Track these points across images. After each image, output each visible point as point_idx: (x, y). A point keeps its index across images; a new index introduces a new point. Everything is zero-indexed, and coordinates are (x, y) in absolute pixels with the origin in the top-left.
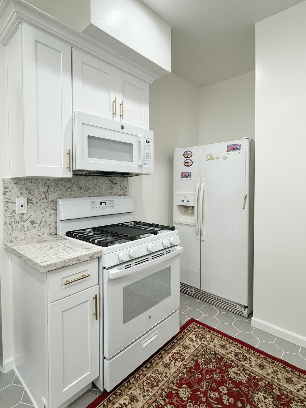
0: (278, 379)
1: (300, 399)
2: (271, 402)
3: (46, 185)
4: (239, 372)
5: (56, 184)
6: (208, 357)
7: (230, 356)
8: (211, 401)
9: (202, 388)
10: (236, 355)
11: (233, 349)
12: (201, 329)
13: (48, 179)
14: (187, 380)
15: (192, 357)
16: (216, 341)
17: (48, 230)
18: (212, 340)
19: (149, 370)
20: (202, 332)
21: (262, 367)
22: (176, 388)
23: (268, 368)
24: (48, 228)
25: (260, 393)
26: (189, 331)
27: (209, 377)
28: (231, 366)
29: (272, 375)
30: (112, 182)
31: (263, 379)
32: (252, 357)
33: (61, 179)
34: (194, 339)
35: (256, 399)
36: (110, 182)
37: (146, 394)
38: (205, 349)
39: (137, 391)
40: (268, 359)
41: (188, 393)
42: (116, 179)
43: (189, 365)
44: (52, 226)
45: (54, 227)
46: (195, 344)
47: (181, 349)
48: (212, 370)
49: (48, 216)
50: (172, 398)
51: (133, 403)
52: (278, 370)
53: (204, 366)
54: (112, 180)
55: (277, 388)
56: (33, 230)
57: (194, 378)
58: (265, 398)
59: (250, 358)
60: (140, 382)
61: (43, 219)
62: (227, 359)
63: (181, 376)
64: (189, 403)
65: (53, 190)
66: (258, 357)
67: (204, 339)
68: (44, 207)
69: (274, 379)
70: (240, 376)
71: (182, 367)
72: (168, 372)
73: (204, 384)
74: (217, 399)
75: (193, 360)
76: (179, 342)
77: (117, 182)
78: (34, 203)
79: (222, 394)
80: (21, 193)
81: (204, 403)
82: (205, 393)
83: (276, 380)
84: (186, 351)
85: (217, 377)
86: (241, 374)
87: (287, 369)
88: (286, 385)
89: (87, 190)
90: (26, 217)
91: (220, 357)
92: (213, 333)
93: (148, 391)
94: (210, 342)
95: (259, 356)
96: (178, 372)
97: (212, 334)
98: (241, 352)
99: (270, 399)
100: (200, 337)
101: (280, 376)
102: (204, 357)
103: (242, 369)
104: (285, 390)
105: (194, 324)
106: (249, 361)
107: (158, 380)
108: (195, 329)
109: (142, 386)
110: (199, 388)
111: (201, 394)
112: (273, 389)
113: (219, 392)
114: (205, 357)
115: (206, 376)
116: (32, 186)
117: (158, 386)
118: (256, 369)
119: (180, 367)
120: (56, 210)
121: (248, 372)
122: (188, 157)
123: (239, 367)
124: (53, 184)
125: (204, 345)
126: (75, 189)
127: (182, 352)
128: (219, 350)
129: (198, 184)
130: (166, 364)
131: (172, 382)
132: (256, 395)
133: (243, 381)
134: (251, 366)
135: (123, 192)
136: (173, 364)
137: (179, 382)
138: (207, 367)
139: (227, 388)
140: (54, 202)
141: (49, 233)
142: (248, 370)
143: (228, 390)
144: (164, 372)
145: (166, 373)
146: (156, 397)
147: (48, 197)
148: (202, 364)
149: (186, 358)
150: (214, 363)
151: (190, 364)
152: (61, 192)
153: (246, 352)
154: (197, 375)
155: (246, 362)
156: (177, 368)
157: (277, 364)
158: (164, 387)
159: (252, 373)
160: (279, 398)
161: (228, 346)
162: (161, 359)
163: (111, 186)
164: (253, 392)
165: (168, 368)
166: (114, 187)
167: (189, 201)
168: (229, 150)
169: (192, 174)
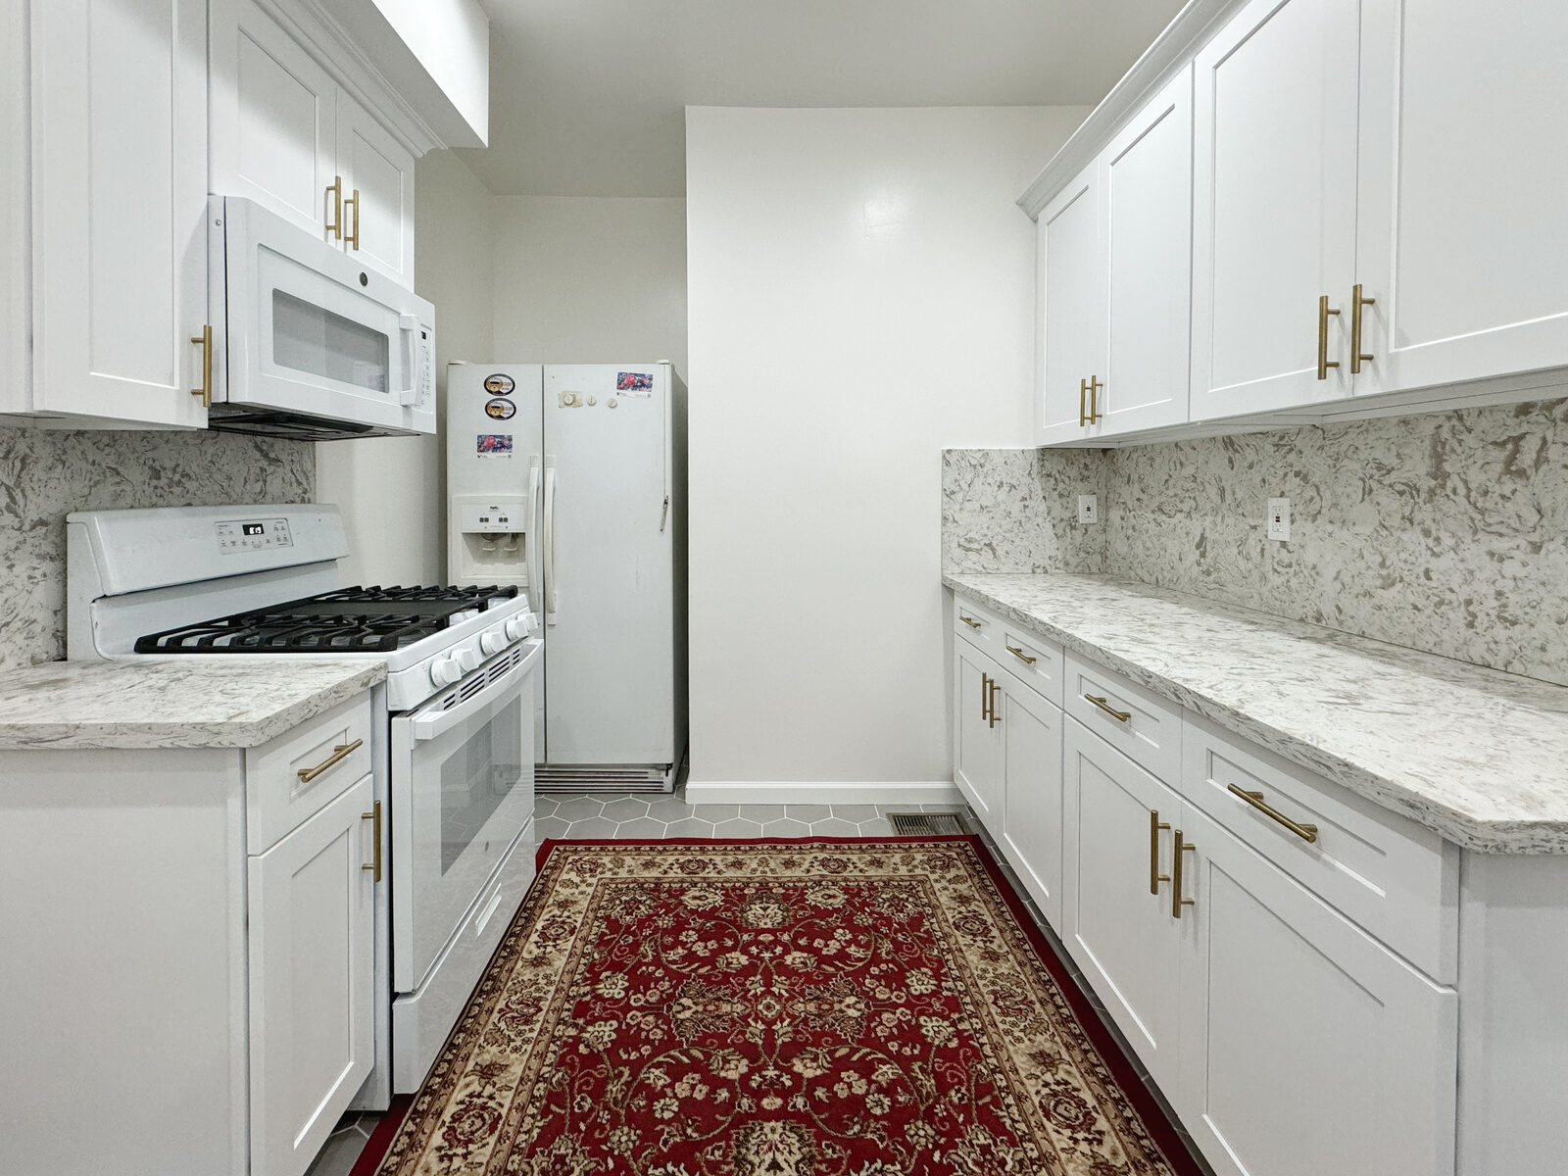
0: (772, 870)
1: (815, 883)
2: (776, 910)
3: (12, 455)
4: (702, 893)
5: (59, 452)
6: (627, 899)
7: (671, 874)
8: (674, 967)
9: (645, 956)
10: (682, 867)
11: (671, 859)
12: (582, 854)
14: (606, 961)
15: (591, 915)
16: (628, 860)
17: (22, 643)
18: (619, 863)
19: (497, 994)
20: (587, 858)
21: (738, 865)
22: (588, 988)
23: (748, 861)
24: (19, 639)
25: (752, 906)
26: (554, 868)
27: (649, 932)
28: (683, 891)
29: (761, 868)
30: (266, 456)
31: (748, 883)
32: (713, 857)
34: (577, 880)
35: (751, 919)
36: (258, 455)
37: (518, 1043)
38: (613, 886)
39: (488, 1052)
40: (742, 848)
41: (620, 982)
42: (279, 444)
43: (594, 932)
44: (37, 628)
45: (50, 630)
46: (583, 887)
47: (556, 912)
48: (649, 917)
49: (20, 587)
50: (591, 1009)
51: (495, 1079)
52: (766, 856)
53: (628, 918)
54: (265, 448)
55: (777, 885)
57: (618, 949)
58: (765, 909)
59: (711, 860)
60: (486, 1029)
62: (670, 883)
63: (586, 961)
64: (633, 997)
65: (44, 478)
66: (725, 852)
67: (600, 870)
68: (3, 546)
69: (766, 873)
70: (707, 898)
71: (579, 944)
72: (548, 972)
73: (646, 948)
74: (684, 958)
75: (596, 918)
76: (541, 903)
77: (280, 457)
79: (689, 945)
81: (662, 979)
82: (657, 962)
83: (769, 874)
84: (569, 911)
85: (666, 922)
86: (707, 894)
87: (778, 848)
88: (788, 873)
89: (180, 482)
91: (652, 886)
92: (614, 850)
93: (520, 1033)
94: (616, 870)
95: (726, 849)
96: (575, 959)
97: (613, 853)
98: (690, 858)
99: (772, 906)
100: (587, 870)
101: (772, 865)
102: (618, 902)
103: (705, 885)
104: (789, 881)
105: (557, 849)
106: (711, 866)
107: (535, 1000)
108: (567, 858)
109: (497, 1036)
110: (639, 960)
111: (650, 968)
112: (771, 889)
113: (683, 944)
114: (621, 901)
115: (642, 932)
117: (540, 1010)
118: (731, 873)
119: (574, 947)
120: (63, 557)
121: (720, 885)
122: (499, 393)
123: (699, 885)
125: (608, 881)
126: (136, 474)
127: (560, 917)
128: (646, 874)
129: (536, 471)
130: (535, 959)
131: (573, 983)
132: (749, 913)
133: (716, 904)
134: (719, 873)
135: (300, 491)
136: (554, 950)
137: (588, 975)
138: (636, 916)
139: (693, 929)
140: (53, 526)
141: (25, 657)
142: (717, 882)
143: (697, 931)
144: (541, 975)
145: (546, 977)
146: (548, 1032)
147: (22, 506)
148: (621, 917)
149: (578, 925)
150: (648, 902)
151: (595, 930)
152: (80, 487)
153: (698, 853)
154: (622, 942)
155: (707, 870)
156: (567, 953)
157: (760, 848)
158: (557, 1004)
159: (727, 882)
160: (786, 897)
161: (658, 859)
162: (515, 957)
163: (262, 470)
164: (743, 911)
165: (544, 964)
166: (272, 474)
167: (506, 520)
168: (622, 386)
169: (513, 443)
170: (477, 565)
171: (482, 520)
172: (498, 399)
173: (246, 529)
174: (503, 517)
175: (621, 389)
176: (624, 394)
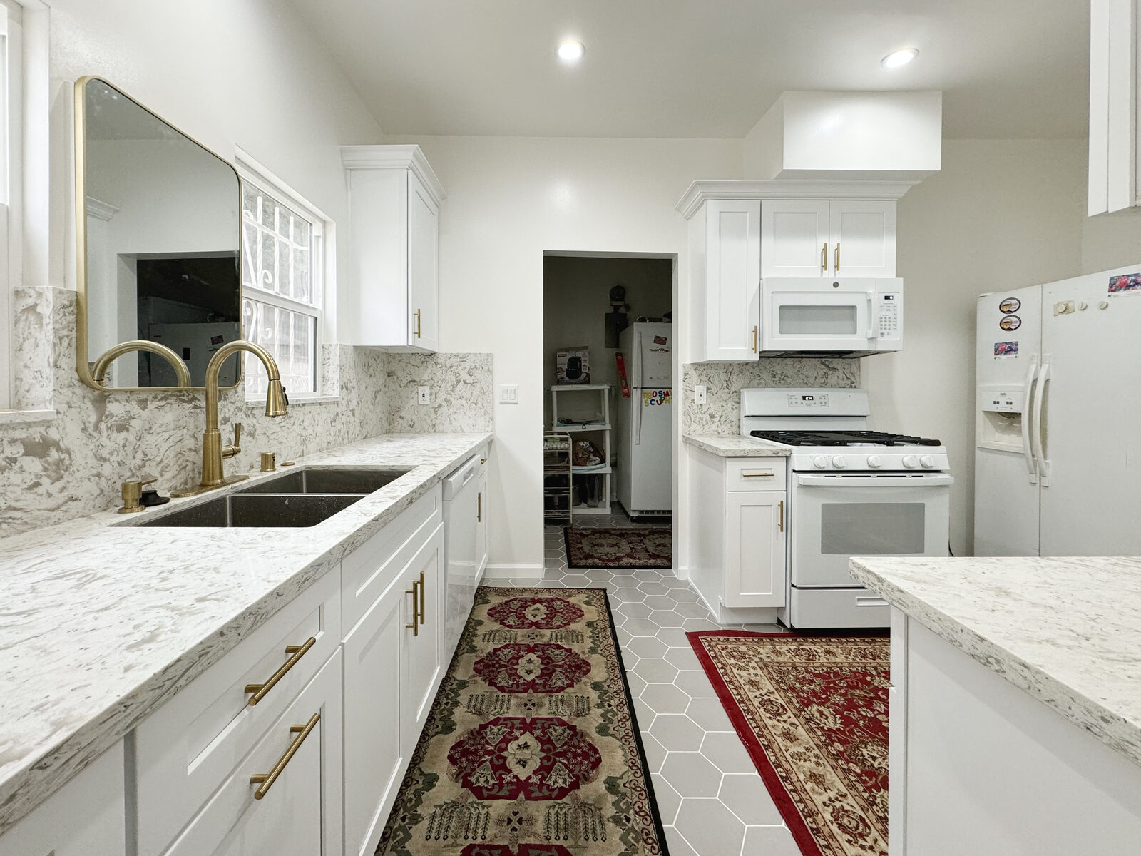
3: (728, 371)
5: (740, 369)
13: (730, 364)
17: (729, 427)
24: (729, 425)
30: (827, 367)
33: (747, 363)
36: (823, 366)
37: (851, 658)
39: (838, 650)
42: (835, 361)
44: (733, 424)
45: (737, 425)
49: (729, 410)
51: (827, 655)
54: (827, 363)
56: (713, 425)
60: (847, 646)
61: (724, 414)
65: (737, 378)
68: (725, 398)
77: (836, 367)
78: (714, 393)
80: (701, 380)
89: (784, 379)
90: (705, 408)
93: (856, 657)
107: (878, 657)
109: (848, 650)
116: (712, 372)
117: (874, 660)
120: (739, 403)
122: (1009, 312)
124: (736, 370)
126: (766, 376)
129: (1034, 366)
135: (849, 382)
140: (738, 393)
147: (730, 386)
152: (747, 380)
163: (825, 372)
166: (831, 374)
167: (1011, 403)
168: (1114, 288)
169: (1019, 347)
170: (997, 435)
171: (995, 402)
172: (1008, 316)
173: (804, 398)
174: (1009, 401)
175: (1112, 291)
176: (1115, 296)
